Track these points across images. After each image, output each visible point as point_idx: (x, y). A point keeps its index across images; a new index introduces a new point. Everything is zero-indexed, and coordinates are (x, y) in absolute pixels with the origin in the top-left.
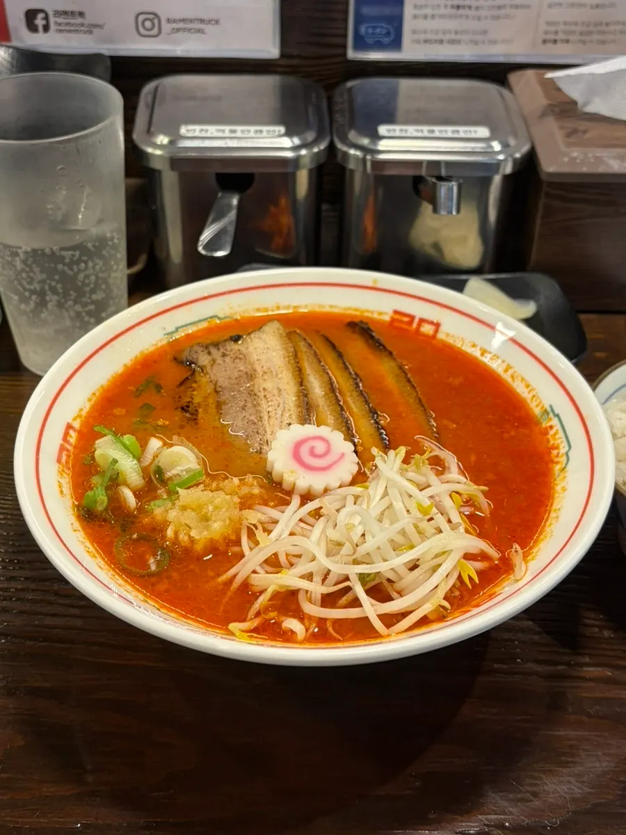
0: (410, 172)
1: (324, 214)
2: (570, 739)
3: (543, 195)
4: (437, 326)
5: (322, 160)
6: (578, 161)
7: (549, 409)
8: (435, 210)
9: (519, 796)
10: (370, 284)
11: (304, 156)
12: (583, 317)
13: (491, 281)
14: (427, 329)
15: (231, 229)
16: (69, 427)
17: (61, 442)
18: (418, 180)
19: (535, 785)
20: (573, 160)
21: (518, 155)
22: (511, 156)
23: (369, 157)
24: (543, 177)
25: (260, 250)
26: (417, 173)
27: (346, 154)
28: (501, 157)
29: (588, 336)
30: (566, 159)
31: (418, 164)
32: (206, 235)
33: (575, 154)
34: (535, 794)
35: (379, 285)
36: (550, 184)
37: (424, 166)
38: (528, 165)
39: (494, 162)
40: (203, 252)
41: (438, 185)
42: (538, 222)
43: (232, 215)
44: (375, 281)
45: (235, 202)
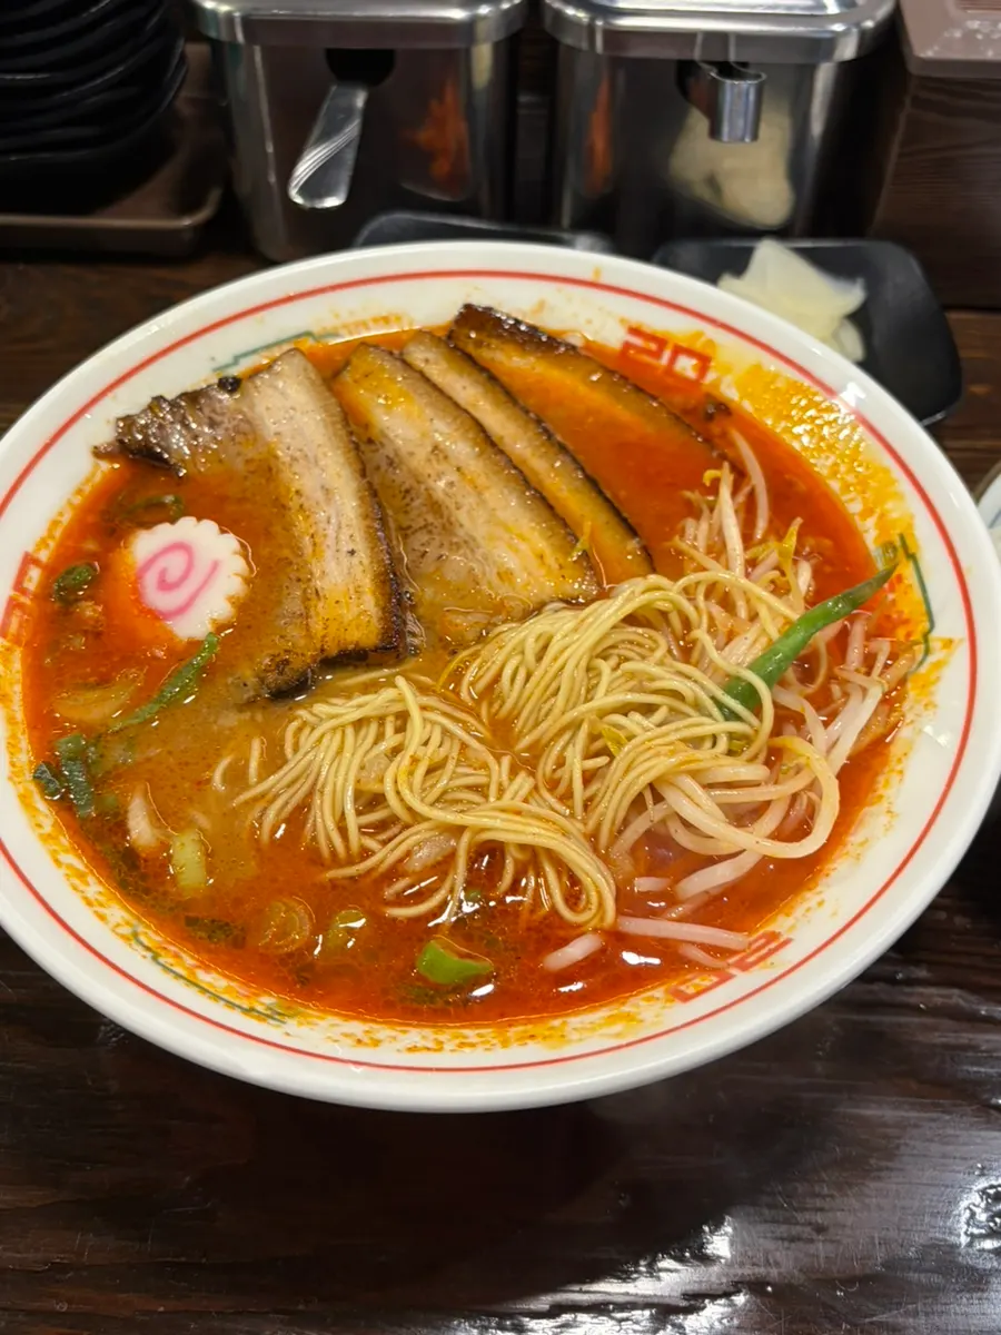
0: (671, 54)
1: (522, 112)
2: (885, 1125)
3: (908, 101)
4: (704, 362)
5: (517, 26)
6: (980, 37)
7: (898, 543)
8: (715, 132)
9: (796, 1230)
10: (589, 276)
11: (484, 18)
12: (953, 316)
13: (803, 253)
14: (686, 366)
15: (350, 157)
16: (29, 560)
17: (12, 593)
18: (686, 69)
19: (821, 1210)
20: (969, 36)
21: (869, 24)
22: (858, 25)
23: (599, 23)
24: (913, 68)
25: (408, 186)
26: (685, 56)
27: (558, 15)
28: (838, 27)
29: (963, 354)
30: (958, 34)
31: (688, 37)
32: (305, 168)
33: (975, 25)
34: (820, 1229)
35: (604, 280)
36: (926, 82)
37: (699, 39)
38: (887, 41)
39: (828, 36)
40: (299, 200)
41: (724, 83)
42: (895, 149)
43: (352, 130)
44: (597, 272)
45: (360, 100)
